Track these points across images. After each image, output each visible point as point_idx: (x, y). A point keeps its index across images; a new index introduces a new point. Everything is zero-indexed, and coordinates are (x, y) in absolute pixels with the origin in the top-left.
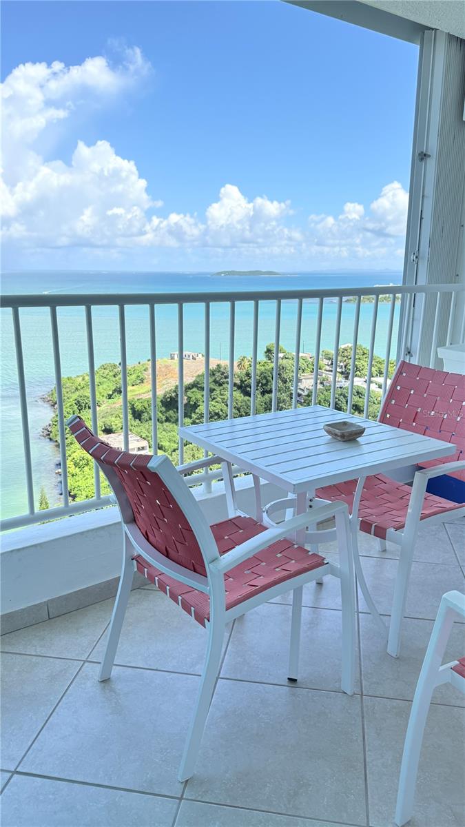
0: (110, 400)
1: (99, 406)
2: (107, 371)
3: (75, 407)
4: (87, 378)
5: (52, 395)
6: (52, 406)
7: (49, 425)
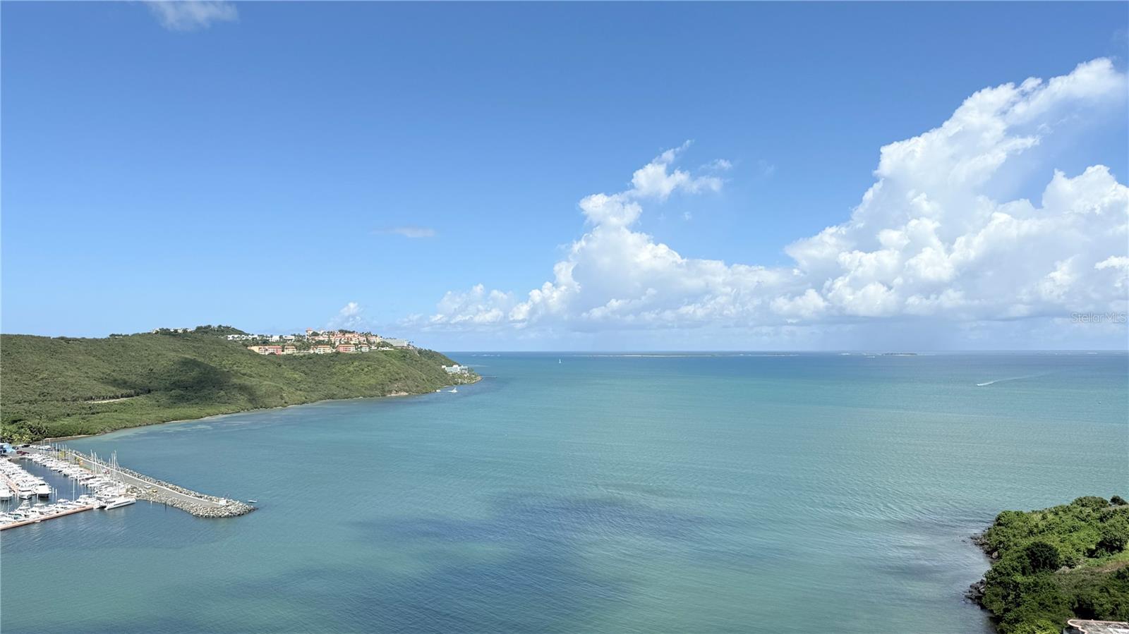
0: (1091, 560)
1: (1070, 567)
2: (1089, 510)
3: (1027, 561)
4: (1050, 517)
5: (990, 535)
6: (989, 553)
7: (982, 583)
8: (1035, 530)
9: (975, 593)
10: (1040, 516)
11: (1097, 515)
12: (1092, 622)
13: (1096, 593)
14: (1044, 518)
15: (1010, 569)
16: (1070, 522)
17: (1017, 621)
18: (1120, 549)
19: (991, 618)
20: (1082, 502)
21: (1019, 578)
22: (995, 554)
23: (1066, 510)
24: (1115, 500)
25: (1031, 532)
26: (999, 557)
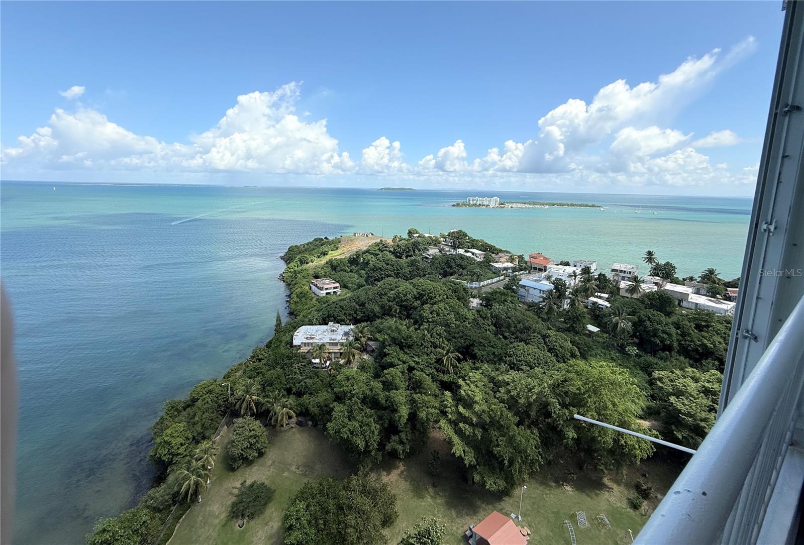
0: (318, 259)
1: (312, 262)
2: (318, 242)
3: (299, 263)
4: (306, 246)
5: (286, 255)
6: (286, 262)
7: (284, 273)
8: (301, 251)
9: (281, 277)
10: (303, 246)
11: (320, 244)
12: (319, 279)
13: (320, 270)
14: (304, 247)
15: (293, 267)
16: (312, 247)
17: (296, 284)
18: (327, 254)
19: (287, 285)
20: (316, 240)
21: (296, 269)
22: (288, 262)
23: (311, 243)
24: (326, 238)
25: (300, 252)
26: (289, 263)
